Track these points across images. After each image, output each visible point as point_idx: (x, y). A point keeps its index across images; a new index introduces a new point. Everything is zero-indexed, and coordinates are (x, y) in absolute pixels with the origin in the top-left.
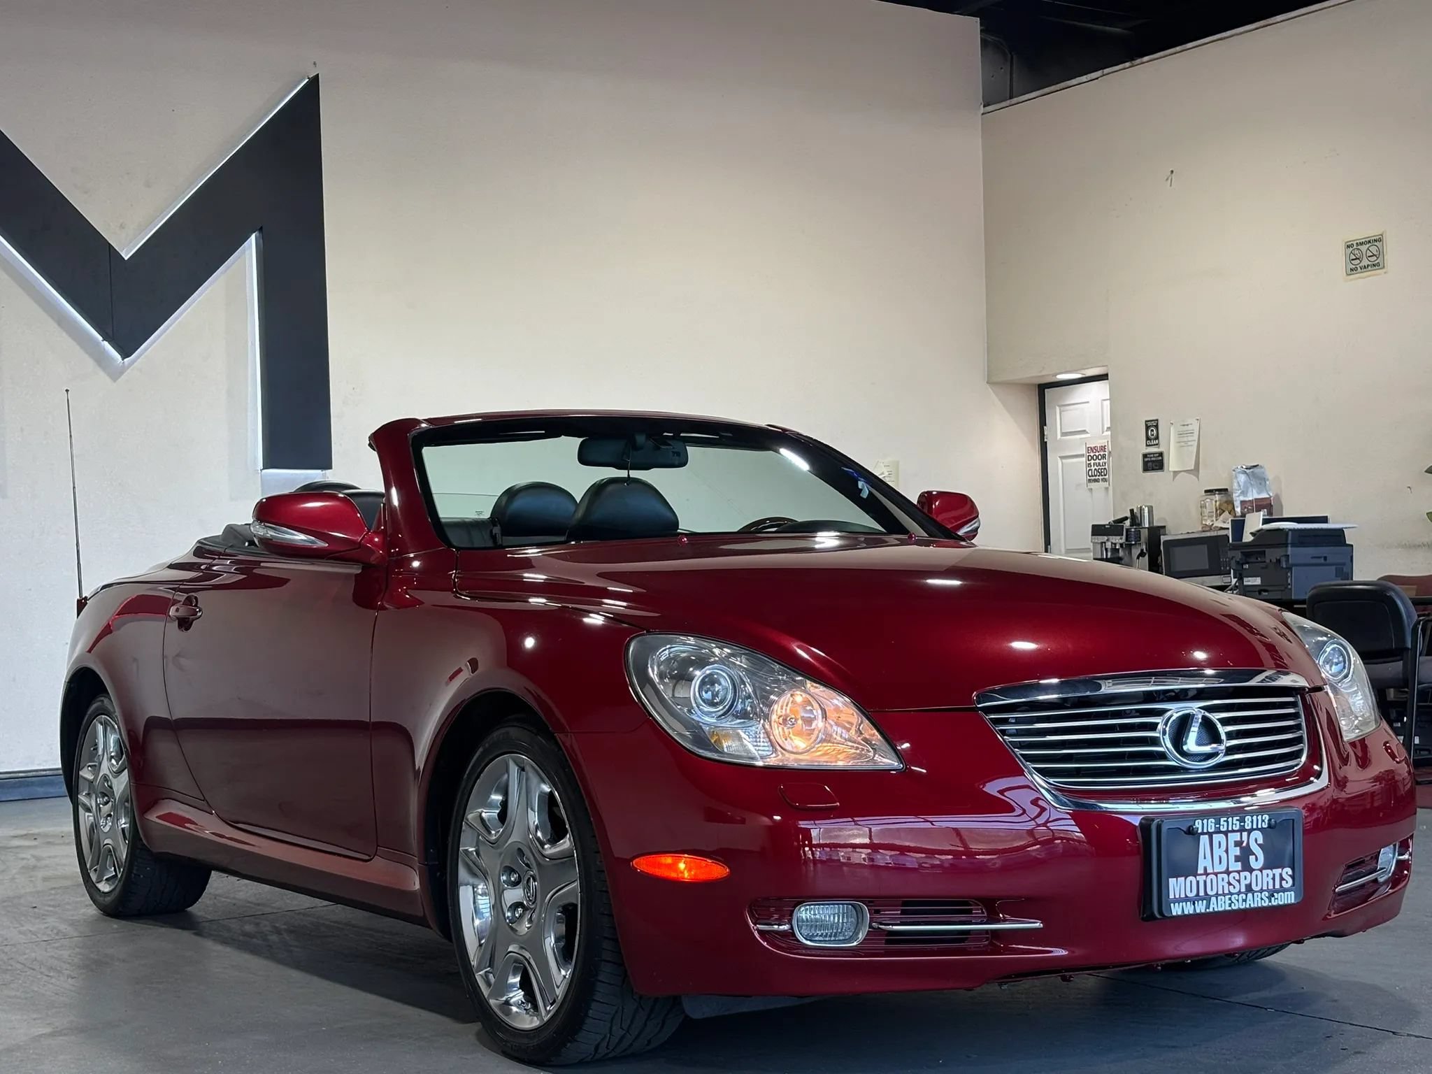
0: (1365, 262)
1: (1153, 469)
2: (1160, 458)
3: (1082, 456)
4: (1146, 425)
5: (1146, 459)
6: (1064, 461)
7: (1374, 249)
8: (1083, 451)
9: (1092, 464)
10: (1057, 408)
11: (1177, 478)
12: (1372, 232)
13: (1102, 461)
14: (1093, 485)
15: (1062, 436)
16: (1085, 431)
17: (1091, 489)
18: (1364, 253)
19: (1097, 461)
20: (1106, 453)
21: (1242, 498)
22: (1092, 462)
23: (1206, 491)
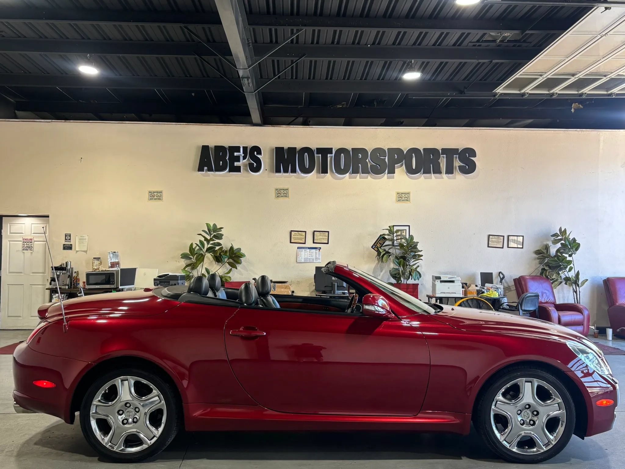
0: (156, 197)
1: (67, 249)
2: (71, 246)
3: (21, 241)
4: (66, 235)
5: (64, 246)
6: (11, 242)
7: (159, 194)
8: (21, 239)
9: (25, 244)
10: (9, 224)
11: (77, 253)
12: (159, 190)
13: (30, 243)
14: (25, 251)
15: (10, 234)
16: (22, 233)
17: (24, 253)
18: (155, 195)
19: (28, 243)
20: (33, 241)
21: (111, 261)
22: (25, 243)
23: (94, 258)
